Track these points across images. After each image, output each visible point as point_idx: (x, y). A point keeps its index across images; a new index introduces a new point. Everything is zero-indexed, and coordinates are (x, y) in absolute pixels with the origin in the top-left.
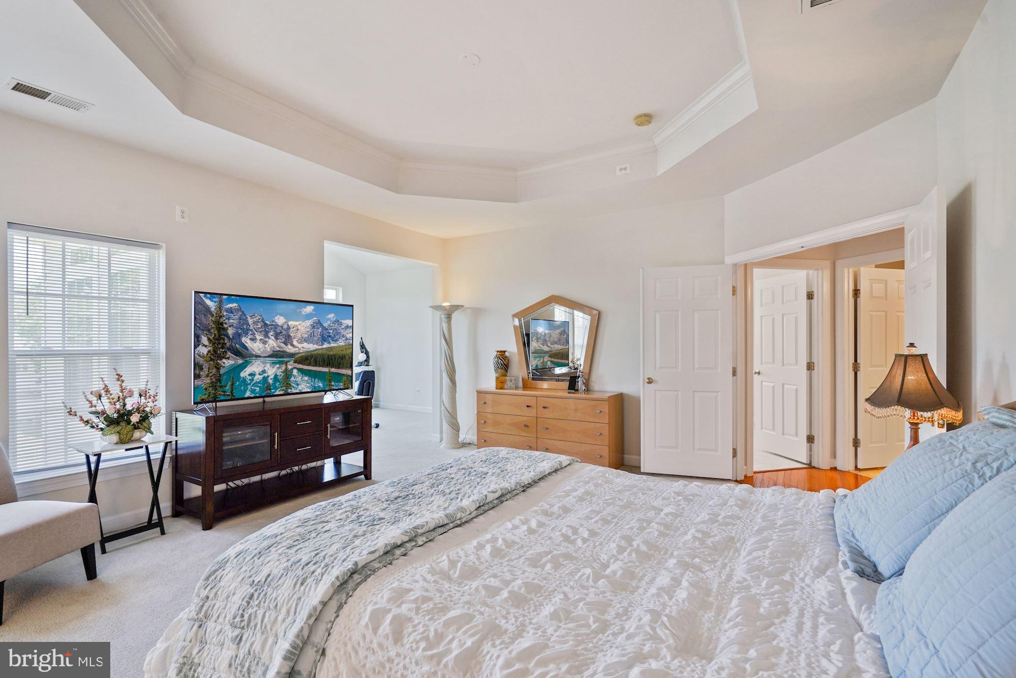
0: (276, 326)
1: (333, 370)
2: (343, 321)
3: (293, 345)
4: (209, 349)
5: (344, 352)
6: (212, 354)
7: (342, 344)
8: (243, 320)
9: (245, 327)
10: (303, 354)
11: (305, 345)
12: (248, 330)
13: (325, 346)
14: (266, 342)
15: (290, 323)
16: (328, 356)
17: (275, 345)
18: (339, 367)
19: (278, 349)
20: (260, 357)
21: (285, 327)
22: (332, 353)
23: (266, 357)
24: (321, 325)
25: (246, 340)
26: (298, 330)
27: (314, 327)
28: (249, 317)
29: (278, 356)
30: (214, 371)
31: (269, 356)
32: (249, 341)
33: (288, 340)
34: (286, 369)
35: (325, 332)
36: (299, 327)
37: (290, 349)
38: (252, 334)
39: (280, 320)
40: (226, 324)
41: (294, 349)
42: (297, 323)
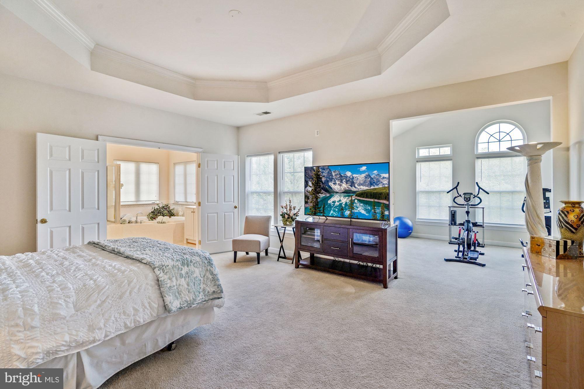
0: (347, 177)
1: (376, 200)
2: (381, 175)
3: (355, 187)
4: (312, 188)
5: (382, 191)
6: (314, 191)
7: (381, 187)
8: (330, 173)
9: (331, 177)
10: (360, 192)
11: (362, 187)
12: (332, 179)
13: (372, 188)
14: (341, 185)
15: (354, 175)
16: (373, 193)
17: (346, 187)
18: (379, 199)
19: (348, 189)
20: (338, 193)
21: (351, 177)
22: (375, 191)
23: (341, 193)
24: (370, 177)
25: (331, 184)
26: (358, 179)
27: (366, 178)
28: (333, 172)
29: (347, 192)
30: (315, 200)
31: (343, 193)
32: (332, 185)
33: (353, 184)
34: (351, 199)
35: (372, 180)
36: (359, 177)
37: (353, 189)
38: (334, 181)
39: (349, 174)
40: (321, 175)
41: (356, 189)
42: (357, 175)
